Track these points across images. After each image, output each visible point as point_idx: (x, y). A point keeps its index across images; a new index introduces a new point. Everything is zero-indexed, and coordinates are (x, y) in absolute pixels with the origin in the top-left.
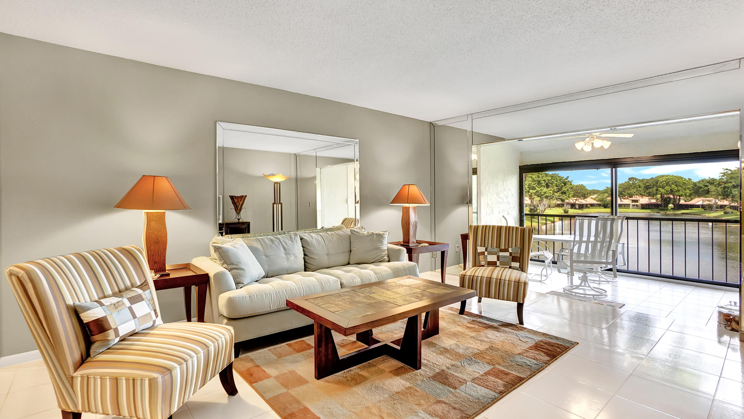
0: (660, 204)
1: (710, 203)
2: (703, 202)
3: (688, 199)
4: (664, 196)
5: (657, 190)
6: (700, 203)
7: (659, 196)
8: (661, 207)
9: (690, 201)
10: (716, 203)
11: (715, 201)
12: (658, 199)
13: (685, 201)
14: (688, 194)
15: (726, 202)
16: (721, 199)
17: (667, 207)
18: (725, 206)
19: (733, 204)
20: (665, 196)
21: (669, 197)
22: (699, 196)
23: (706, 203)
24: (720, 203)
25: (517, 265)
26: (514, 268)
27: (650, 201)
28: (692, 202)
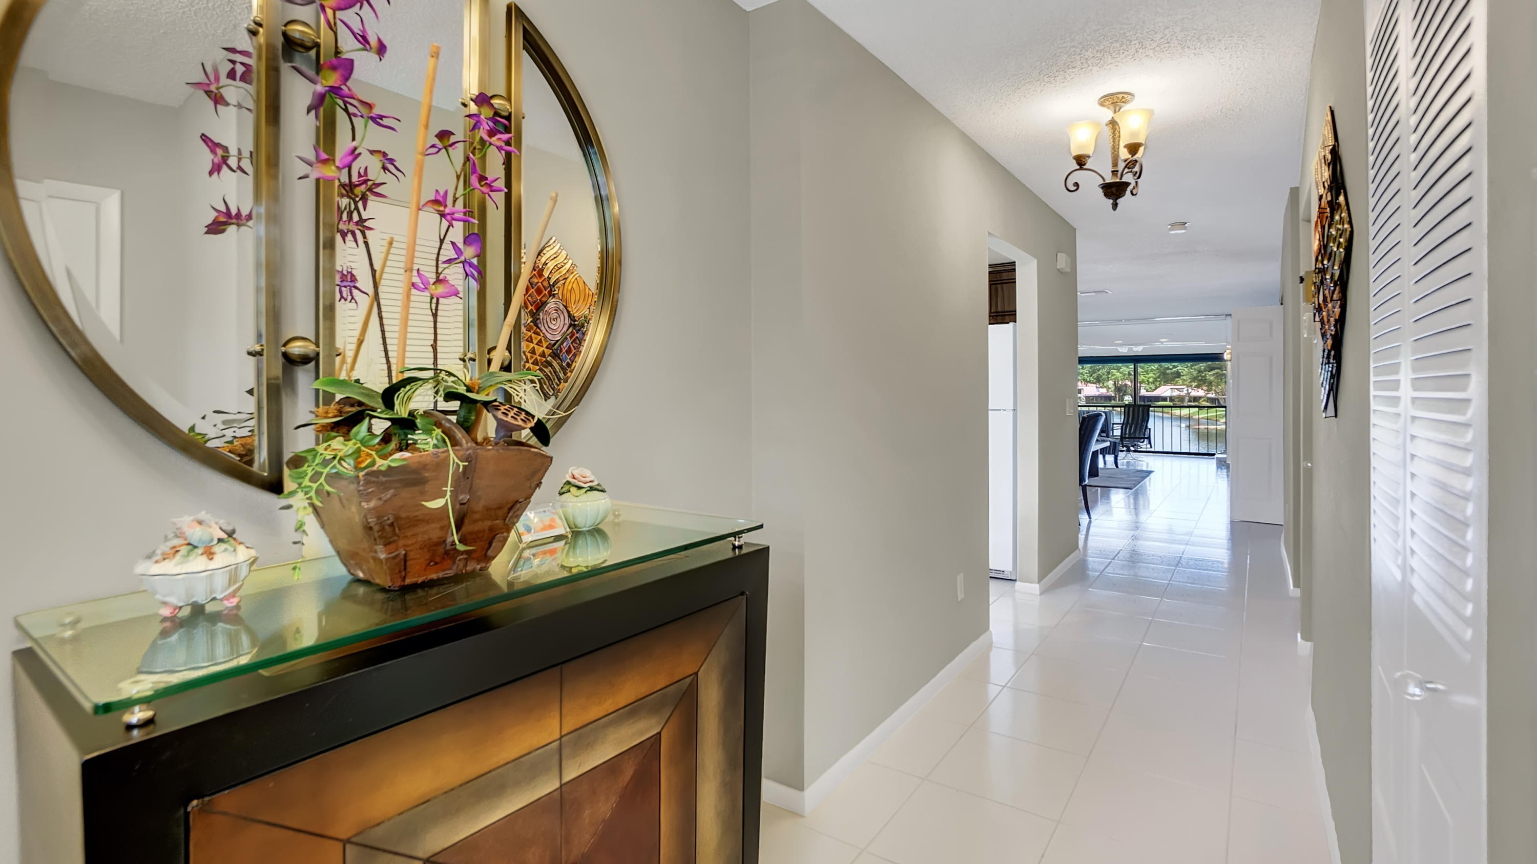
0: (1113, 395)
1: (1182, 394)
2: (1172, 392)
3: (1151, 388)
4: (1118, 384)
5: (1109, 373)
6: (1168, 393)
7: (1111, 383)
8: (1114, 400)
9: (1154, 390)
10: (1189, 393)
11: (1188, 390)
12: (1110, 388)
13: (1147, 391)
14: (1151, 380)
15: (1200, 393)
16: (1196, 387)
17: (1123, 401)
18: (1200, 398)
19: (1209, 395)
20: (1120, 383)
21: (1126, 385)
22: (1167, 382)
23: (1176, 393)
24: (1194, 393)
25: (1105, 435)
26: (1104, 437)
27: (1099, 391)
28: (1157, 393)
